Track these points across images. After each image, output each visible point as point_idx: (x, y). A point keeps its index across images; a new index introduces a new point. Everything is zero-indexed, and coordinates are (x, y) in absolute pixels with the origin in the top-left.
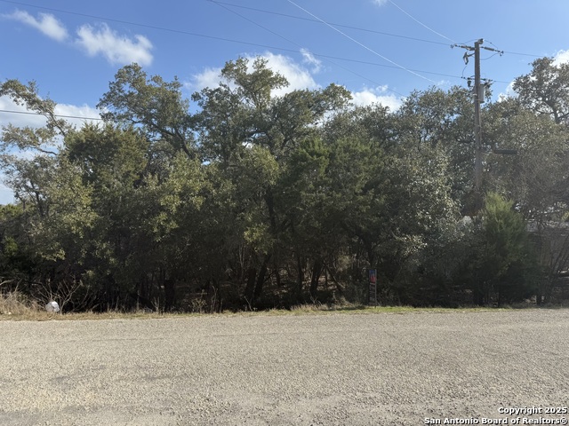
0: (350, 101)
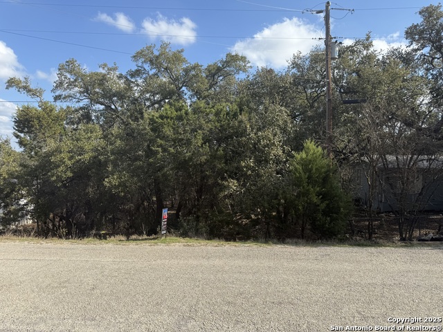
0: (249, 65)
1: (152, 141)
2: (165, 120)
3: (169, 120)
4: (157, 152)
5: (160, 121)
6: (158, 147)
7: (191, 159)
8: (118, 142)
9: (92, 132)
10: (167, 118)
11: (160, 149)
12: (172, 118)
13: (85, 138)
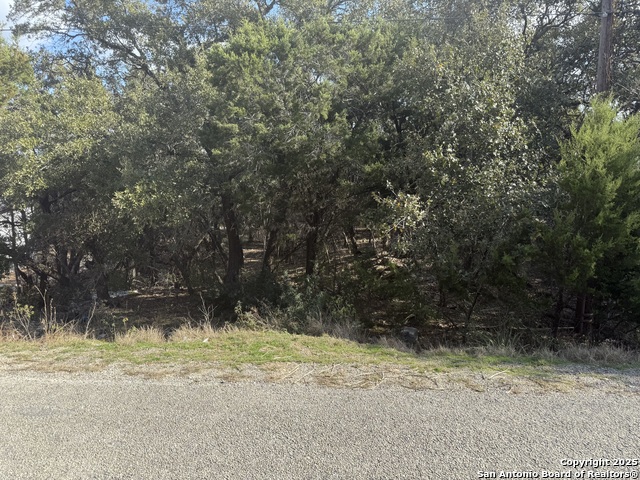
1: (216, 108)
2: (245, 55)
3: (253, 56)
4: (229, 134)
5: (234, 57)
6: (230, 121)
7: (306, 148)
8: (144, 116)
9: (86, 94)
10: (251, 51)
11: (235, 127)
12: (260, 53)
13: (71, 106)
